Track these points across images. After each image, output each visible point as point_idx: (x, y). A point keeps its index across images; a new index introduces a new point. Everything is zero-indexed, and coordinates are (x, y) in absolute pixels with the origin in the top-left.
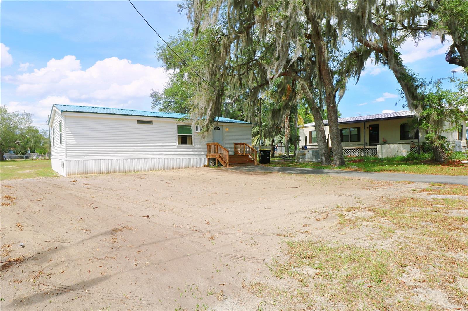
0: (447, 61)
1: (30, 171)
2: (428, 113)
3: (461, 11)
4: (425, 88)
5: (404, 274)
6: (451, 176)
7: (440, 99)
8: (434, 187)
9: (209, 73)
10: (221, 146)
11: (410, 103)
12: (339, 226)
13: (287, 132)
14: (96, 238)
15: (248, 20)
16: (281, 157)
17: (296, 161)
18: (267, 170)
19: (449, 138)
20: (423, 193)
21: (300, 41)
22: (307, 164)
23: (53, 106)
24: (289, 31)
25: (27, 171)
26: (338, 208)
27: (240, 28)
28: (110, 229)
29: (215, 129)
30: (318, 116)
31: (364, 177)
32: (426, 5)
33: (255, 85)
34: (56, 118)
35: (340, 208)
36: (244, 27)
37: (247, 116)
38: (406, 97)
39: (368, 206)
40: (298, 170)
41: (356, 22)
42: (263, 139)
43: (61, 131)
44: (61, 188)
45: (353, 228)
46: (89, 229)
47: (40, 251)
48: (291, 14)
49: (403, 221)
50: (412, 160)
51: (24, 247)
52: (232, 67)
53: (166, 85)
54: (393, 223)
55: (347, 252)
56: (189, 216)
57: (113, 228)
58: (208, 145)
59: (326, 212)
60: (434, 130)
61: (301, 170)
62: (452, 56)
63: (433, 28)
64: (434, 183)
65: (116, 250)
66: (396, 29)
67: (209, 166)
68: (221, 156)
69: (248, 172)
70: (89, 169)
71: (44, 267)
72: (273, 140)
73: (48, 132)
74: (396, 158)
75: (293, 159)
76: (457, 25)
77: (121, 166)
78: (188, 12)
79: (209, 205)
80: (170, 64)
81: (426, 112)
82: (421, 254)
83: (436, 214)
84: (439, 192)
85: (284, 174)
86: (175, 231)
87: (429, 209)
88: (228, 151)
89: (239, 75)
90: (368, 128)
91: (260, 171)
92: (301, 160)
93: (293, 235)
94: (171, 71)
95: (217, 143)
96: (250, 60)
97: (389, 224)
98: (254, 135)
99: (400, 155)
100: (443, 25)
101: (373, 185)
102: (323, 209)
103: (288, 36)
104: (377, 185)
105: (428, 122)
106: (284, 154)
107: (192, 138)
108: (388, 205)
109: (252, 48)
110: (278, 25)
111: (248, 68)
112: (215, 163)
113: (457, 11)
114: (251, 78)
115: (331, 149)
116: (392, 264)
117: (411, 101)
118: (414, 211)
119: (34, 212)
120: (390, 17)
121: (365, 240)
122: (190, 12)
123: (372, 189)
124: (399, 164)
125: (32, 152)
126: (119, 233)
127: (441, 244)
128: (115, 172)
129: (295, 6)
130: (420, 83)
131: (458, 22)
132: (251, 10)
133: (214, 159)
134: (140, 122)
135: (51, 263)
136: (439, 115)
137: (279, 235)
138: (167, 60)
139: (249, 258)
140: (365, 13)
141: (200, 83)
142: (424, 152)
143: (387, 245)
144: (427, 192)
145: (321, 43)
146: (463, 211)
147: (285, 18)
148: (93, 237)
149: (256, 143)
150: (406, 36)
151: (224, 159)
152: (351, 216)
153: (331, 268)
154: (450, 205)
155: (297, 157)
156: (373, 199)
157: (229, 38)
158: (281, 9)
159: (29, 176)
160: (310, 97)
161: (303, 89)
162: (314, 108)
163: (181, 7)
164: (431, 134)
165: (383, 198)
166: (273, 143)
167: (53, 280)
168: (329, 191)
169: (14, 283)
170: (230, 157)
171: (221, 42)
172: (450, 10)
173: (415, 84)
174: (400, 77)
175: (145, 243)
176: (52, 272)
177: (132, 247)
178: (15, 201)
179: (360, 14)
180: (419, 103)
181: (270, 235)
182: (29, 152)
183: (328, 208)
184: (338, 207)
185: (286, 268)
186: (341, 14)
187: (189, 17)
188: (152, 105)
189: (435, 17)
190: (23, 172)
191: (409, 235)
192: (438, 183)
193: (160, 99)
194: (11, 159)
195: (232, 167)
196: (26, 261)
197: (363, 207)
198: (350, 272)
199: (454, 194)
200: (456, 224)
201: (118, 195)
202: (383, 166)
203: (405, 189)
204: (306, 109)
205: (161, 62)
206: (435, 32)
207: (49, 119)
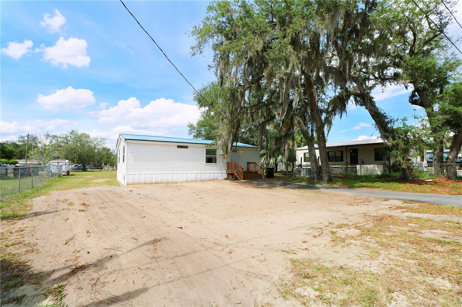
0: (410, 102)
1: (102, 180)
2: (397, 143)
3: (420, 66)
4: (393, 123)
5: (393, 301)
6: (419, 194)
7: (406, 132)
8: (406, 204)
9: (229, 112)
10: (237, 164)
11: (383, 134)
12: (333, 243)
13: (286, 154)
14: (141, 248)
15: (258, 74)
16: (282, 172)
17: (294, 176)
18: (272, 184)
19: (414, 160)
20: (398, 211)
21: (297, 91)
22: (302, 180)
23: (120, 135)
24: (290, 84)
25: (100, 180)
26: (330, 225)
27: (252, 80)
28: (152, 239)
29: (233, 152)
30: (311, 143)
31: (347, 194)
32: (392, 62)
33: (263, 120)
34: (121, 143)
35: (332, 224)
36: (255, 79)
37: (257, 141)
38: (380, 130)
39: (355, 223)
40: (295, 184)
41: (339, 75)
42: (269, 159)
43: (124, 153)
44: (121, 197)
45: (344, 247)
46: (137, 238)
47: (99, 258)
48: (291, 71)
49: (385, 240)
50: (385, 178)
51: (89, 253)
52: (246, 107)
53: (199, 118)
54: (377, 242)
55: (341, 273)
56: (213, 228)
57: (155, 238)
58: (228, 163)
59: (321, 228)
60: (402, 156)
61: (299, 185)
62: (414, 98)
63: (399, 79)
64: (406, 200)
65: (156, 261)
66: (369, 79)
67: (228, 179)
68: (237, 172)
69: (258, 186)
70: (142, 181)
71: (101, 274)
72: (276, 160)
73: (116, 151)
74: (372, 175)
75: (292, 174)
76: (416, 77)
77: (165, 178)
78: (215, 70)
79: (228, 217)
80: (202, 104)
81: (396, 142)
82: (405, 279)
83: (412, 234)
84: (411, 210)
85: (285, 188)
86: (202, 244)
87: (405, 229)
88: (243, 169)
89: (252, 113)
90: (349, 151)
91: (266, 185)
92: (297, 175)
93: (295, 252)
94: (203, 108)
95: (235, 162)
96: (260, 102)
97: (374, 243)
98: (262, 156)
99: (375, 173)
100: (407, 77)
101: (356, 201)
102: (318, 225)
103: (288, 87)
104: (359, 201)
105: (397, 149)
106: (284, 170)
107: (216, 158)
108: (371, 223)
109: (260, 93)
110: (282, 79)
111: (258, 108)
112: (233, 177)
113: (417, 67)
114: (260, 114)
115: (320, 167)
116: (381, 289)
117: (383, 133)
118: (393, 230)
119: (100, 219)
120: (364, 70)
121: (355, 260)
122: (217, 70)
123: (356, 206)
124: (375, 181)
125: (106, 164)
126: (159, 243)
127: (421, 268)
128: (160, 183)
129: (293, 66)
130: (390, 120)
131: (418, 74)
132: (260, 67)
133: (232, 174)
134: (179, 147)
135: (106, 271)
136: (405, 144)
137: (283, 251)
138: (200, 101)
139: (260, 275)
140: (346, 69)
141: (222, 120)
142: (395, 171)
143: (374, 267)
144: (402, 210)
145: (313, 90)
146: (434, 231)
147: (286, 74)
148: (140, 246)
149: (264, 162)
150: (376, 84)
151: (239, 174)
152: (341, 233)
153: (328, 290)
154: (422, 225)
155: (295, 173)
156: (358, 216)
157: (244, 87)
158: (283, 67)
159: (100, 184)
160: (304, 129)
161: (299, 123)
162: (307, 137)
163: (210, 67)
164: (400, 158)
165: (366, 216)
166: (276, 161)
167: (106, 289)
168: (321, 206)
169: (78, 290)
170: (244, 172)
171: (239, 90)
172: (411, 66)
173: (386, 120)
174: (374, 115)
175: (178, 254)
176: (106, 280)
177: (168, 258)
178: (89, 207)
179: (341, 69)
180: (390, 135)
181: (276, 251)
182: (103, 165)
183: (321, 224)
184: (330, 223)
185: (290, 288)
186: (327, 69)
187: (216, 74)
188: (188, 133)
189: (400, 71)
190: (97, 181)
191: (392, 257)
192: (408, 200)
193: (194, 128)
194: (91, 169)
195: (246, 181)
196: (89, 268)
197: (351, 224)
198: (345, 296)
199: (423, 212)
200: (431, 246)
201: (161, 205)
202: (362, 182)
203: (383, 206)
204: (302, 138)
205: (196, 102)
206: (401, 81)
207: (118, 141)
